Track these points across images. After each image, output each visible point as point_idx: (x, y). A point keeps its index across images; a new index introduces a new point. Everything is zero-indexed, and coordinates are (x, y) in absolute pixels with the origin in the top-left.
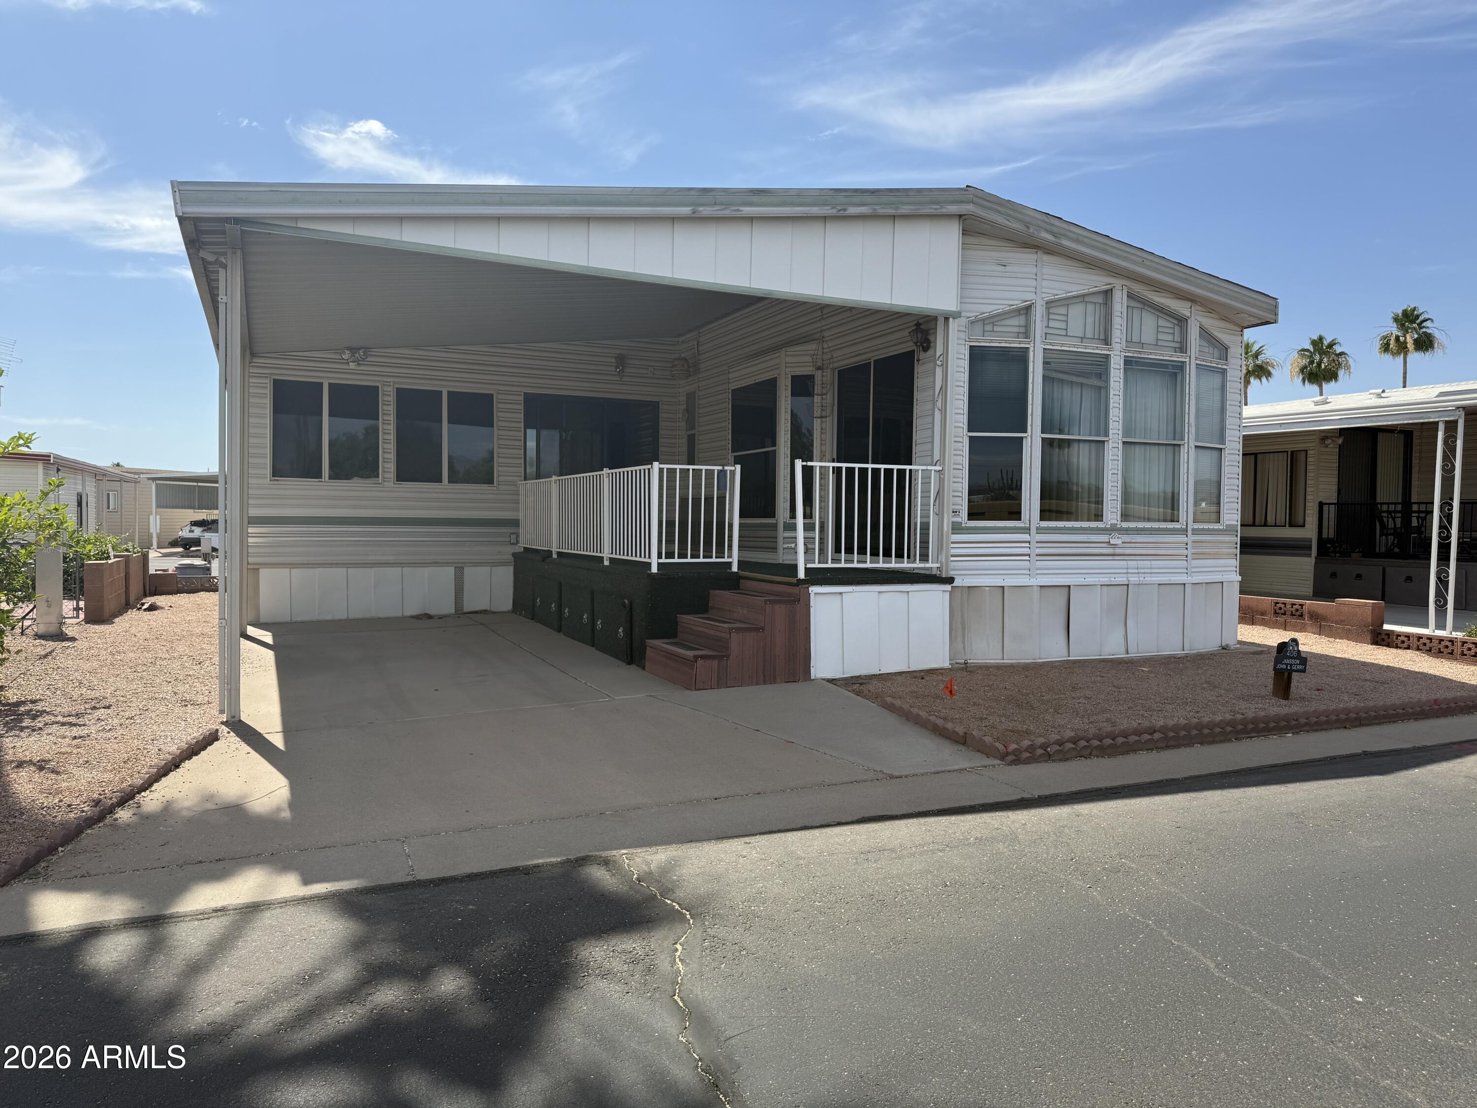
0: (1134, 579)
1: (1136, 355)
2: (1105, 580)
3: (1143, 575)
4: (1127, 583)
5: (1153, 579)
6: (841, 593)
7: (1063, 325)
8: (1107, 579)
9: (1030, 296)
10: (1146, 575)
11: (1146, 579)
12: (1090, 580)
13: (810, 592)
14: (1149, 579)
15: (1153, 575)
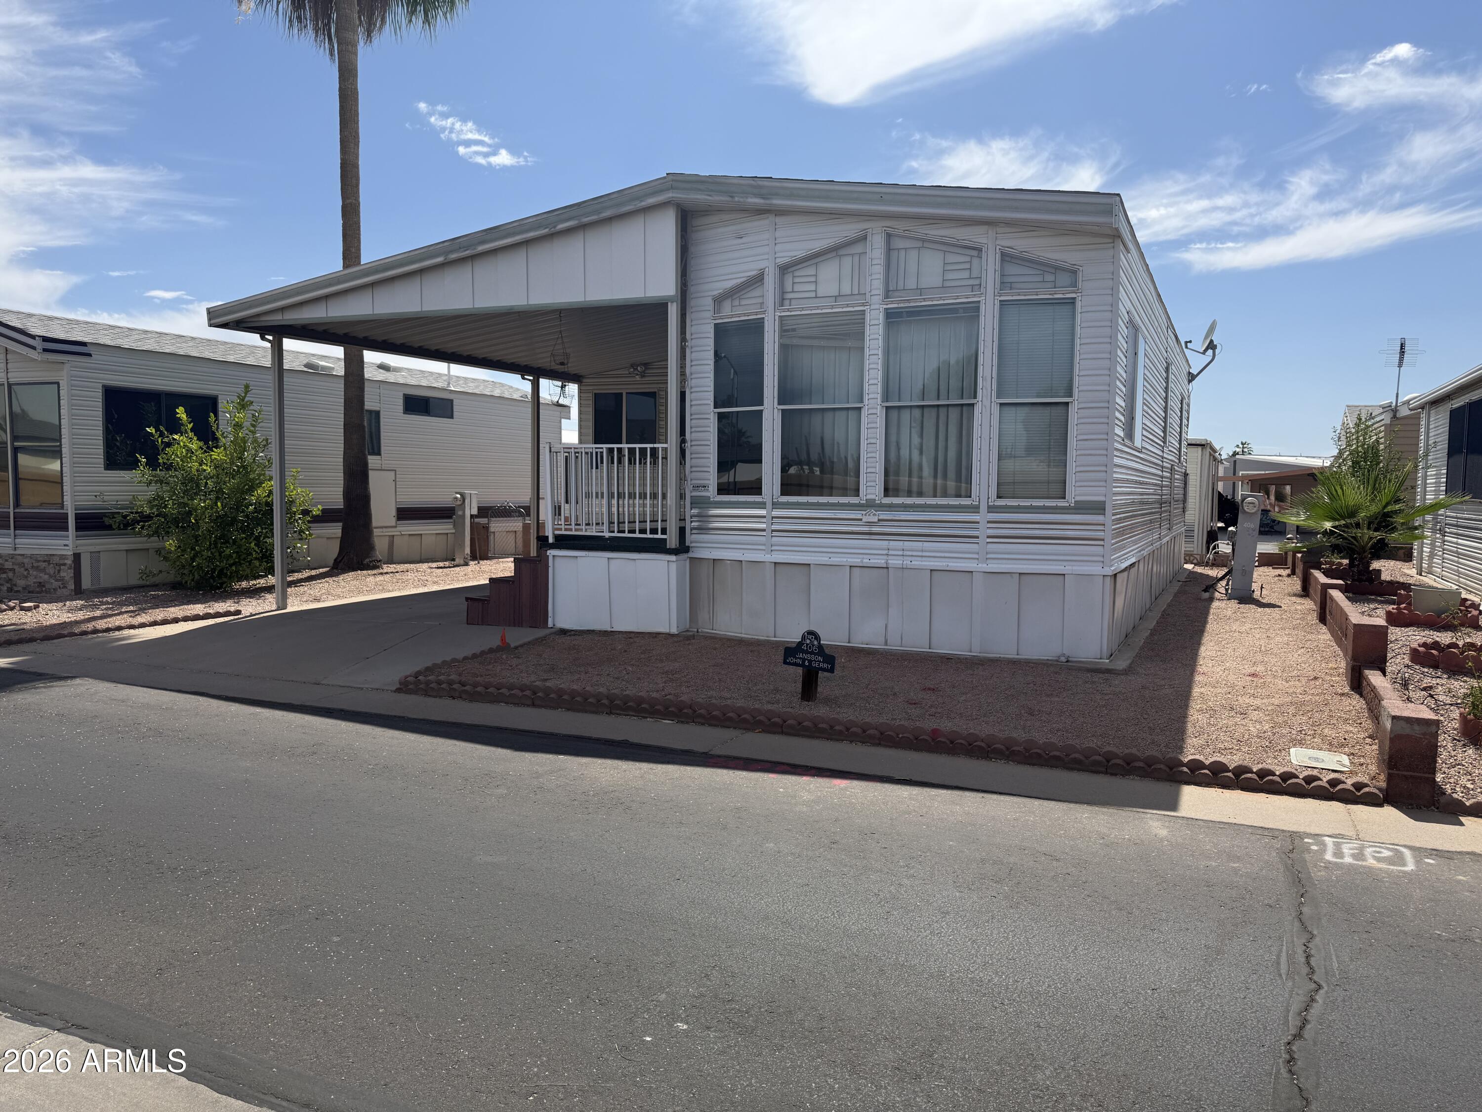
0: (894, 562)
1: (902, 305)
2: (856, 561)
3: (910, 559)
4: (885, 566)
5: (923, 563)
6: (577, 557)
7: (813, 287)
8: (859, 560)
9: (762, 265)
10: (913, 558)
11: (913, 563)
12: (836, 560)
13: (548, 554)
14: (916, 563)
15: (924, 559)
